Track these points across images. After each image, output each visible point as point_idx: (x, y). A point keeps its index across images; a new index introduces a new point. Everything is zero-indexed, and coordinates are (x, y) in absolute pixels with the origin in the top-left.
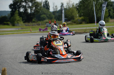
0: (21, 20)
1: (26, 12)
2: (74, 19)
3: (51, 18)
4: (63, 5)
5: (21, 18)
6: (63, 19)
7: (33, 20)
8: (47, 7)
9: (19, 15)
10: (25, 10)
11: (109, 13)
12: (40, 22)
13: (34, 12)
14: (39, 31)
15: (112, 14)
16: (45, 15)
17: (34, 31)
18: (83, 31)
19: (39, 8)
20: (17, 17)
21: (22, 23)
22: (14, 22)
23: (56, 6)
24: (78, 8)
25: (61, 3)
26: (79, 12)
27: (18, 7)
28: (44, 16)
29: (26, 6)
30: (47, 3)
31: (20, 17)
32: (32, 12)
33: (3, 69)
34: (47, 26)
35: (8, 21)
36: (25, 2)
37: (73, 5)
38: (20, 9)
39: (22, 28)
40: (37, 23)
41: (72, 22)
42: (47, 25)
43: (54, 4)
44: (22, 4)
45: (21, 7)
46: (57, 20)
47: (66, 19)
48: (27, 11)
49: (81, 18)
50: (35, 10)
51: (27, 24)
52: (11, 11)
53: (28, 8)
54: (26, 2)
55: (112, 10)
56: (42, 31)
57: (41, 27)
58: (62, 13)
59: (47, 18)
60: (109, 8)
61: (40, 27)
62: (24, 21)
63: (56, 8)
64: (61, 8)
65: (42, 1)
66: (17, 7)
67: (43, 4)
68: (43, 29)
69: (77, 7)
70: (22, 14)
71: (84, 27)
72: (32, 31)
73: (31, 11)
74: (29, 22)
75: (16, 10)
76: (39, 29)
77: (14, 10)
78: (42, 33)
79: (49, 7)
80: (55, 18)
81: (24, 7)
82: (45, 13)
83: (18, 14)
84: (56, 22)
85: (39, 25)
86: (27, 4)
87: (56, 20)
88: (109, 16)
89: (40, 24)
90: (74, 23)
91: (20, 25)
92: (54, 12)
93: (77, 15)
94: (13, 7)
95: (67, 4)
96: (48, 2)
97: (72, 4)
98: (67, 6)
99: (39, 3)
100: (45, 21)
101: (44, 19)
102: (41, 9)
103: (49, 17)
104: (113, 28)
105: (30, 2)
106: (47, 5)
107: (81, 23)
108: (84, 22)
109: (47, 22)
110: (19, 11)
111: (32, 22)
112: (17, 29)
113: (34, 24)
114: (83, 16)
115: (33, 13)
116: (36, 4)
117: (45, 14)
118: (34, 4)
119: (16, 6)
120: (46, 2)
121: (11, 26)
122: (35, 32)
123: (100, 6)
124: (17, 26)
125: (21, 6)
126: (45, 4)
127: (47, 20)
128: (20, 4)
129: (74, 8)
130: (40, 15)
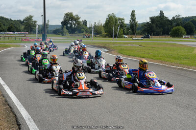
1: (71, 27)
2: (101, 34)
3: (87, 32)
5: (68, 31)
7: (76, 32)
12: (79, 34)
13: (77, 27)
15: (126, 32)
20: (65, 30)
21: (68, 34)
22: (63, 33)
23: (91, 24)
26: (105, 30)
27: (67, 24)
28: (83, 30)
32: (75, 27)
35: (60, 32)
37: (102, 25)
39: (67, 38)
49: (106, 34)
51: (71, 35)
52: (62, 26)
54: (72, 21)
59: (85, 31)
62: (70, 32)
63: (91, 26)
64: (94, 26)
70: (69, 28)
74: (73, 34)
81: (71, 23)
82: (84, 28)
85: (79, 36)
92: (90, 28)
93: (103, 31)
94: (63, 23)
95: (98, 23)
98: (98, 25)
99: (80, 22)
100: (83, 34)
101: (83, 32)
105: (75, 21)
106: (85, 23)
107: (105, 37)
110: (67, 26)
112: (64, 38)
113: (76, 35)
116: (78, 22)
120: (85, 20)
121: (61, 36)
124: (65, 36)
128: (68, 22)
130: (81, 29)
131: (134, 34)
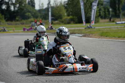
0: (3, 19)
2: (61, 18)
3: (36, 17)
4: (50, 2)
5: (3, 16)
6: (50, 18)
7: (17, 18)
8: (32, 4)
9: (1, 13)
10: (8, 7)
11: (100, 13)
12: (24, 21)
13: (18, 10)
14: (22, 31)
15: (103, 13)
16: (30, 14)
17: (18, 31)
18: (72, 32)
19: (23, 5)
21: (4, 21)
23: (42, 4)
24: (66, 7)
26: (67, 11)
28: (29, 15)
29: (8, 3)
34: (32, 26)
37: (61, 3)
40: (21, 22)
41: (60, 21)
42: (32, 24)
45: (4, 3)
46: (44, 19)
47: (53, 18)
48: (10, 8)
49: (69, 18)
50: (19, 7)
51: (9, 22)
53: (11, 4)
55: (103, 10)
56: (26, 30)
57: (25, 26)
58: (48, 11)
59: (32, 17)
60: (100, 7)
62: (7, 19)
63: (42, 6)
64: (48, 6)
67: (27, 1)
68: (28, 28)
69: (66, 6)
70: (5, 11)
71: (73, 28)
72: (15, 31)
73: (14, 9)
74: (12, 21)
76: (23, 29)
78: (27, 33)
79: (34, 4)
80: (41, 17)
82: (30, 10)
84: (41, 21)
85: (23, 24)
87: (42, 19)
88: (99, 16)
89: (25, 23)
90: (61, 23)
91: (2, 23)
92: (40, 11)
93: (65, 14)
95: (55, 1)
97: (60, 2)
98: (54, 4)
100: (30, 20)
101: (29, 18)
102: (25, 7)
103: (34, 15)
104: (103, 29)
106: (32, 2)
107: (69, 23)
108: (72, 22)
109: (32, 21)
110: (1, 8)
111: (15, 21)
113: (17, 22)
114: (71, 15)
115: (16, 10)
116: (20, 1)
117: (29, 12)
118: (17, 0)
122: (19, 32)
123: (90, 5)
125: (3, 2)
126: (30, 1)
127: (32, 19)
129: (62, 6)
130: (25, 13)
131: (117, 16)
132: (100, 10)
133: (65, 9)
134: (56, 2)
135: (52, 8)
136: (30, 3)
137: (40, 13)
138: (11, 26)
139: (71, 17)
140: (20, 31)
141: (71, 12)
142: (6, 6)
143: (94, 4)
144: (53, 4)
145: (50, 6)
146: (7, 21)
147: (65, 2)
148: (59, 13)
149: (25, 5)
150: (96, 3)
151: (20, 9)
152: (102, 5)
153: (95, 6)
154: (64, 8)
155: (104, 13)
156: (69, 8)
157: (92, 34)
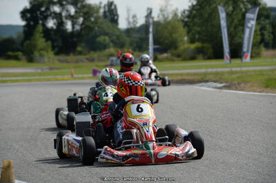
0: (50, 49)
1: (61, 28)
2: (176, 48)
4: (151, 12)
5: (49, 43)
6: (151, 47)
7: (79, 49)
8: (112, 16)
9: (44, 37)
10: (58, 23)
11: (262, 35)
12: (94, 55)
13: (81, 30)
14: (91, 75)
15: (269, 36)
16: (107, 38)
17: (80, 76)
18: (199, 78)
19: (93, 19)
20: (40, 41)
21: (51, 54)
22: (33, 53)
23: (134, 16)
24: (187, 22)
25: (148, 9)
26: (188, 32)
27: (42, 17)
28: (105, 40)
29: (60, 14)
30: (113, 7)
31: (46, 41)
32: (75, 29)
33: (6, 163)
34: (112, 65)
35: (18, 50)
36: (58, 5)
37: (176, 15)
38: (48, 20)
39: (51, 69)
40: (87, 56)
41: (173, 55)
42: (112, 61)
43: (128, 11)
44: (52, 10)
45: (50, 15)
46: (137, 50)
47: (157, 46)
48: (63, 26)
49: (193, 46)
50: (82, 24)
51: (62, 57)
52: (24, 26)
53: (66, 18)
54: (62, 5)
55: (269, 28)
57: (97, 66)
58: (147, 32)
59: (111, 44)
60: (262, 22)
61: (93, 66)
63: (134, 21)
64: (146, 22)
65: (101, 3)
66: (39, 15)
67: (102, 11)
69: (186, 19)
70: (52, 32)
71: (201, 68)
72: (75, 76)
73: (73, 27)
74: (67, 53)
75: (38, 23)
76: (91, 71)
77: (32, 23)
79: (116, 18)
80: (131, 45)
81: (58, 16)
82: (107, 31)
83: (42, 35)
84: (132, 54)
85: (92, 60)
86: (63, 8)
87: (135, 50)
88: (261, 42)
89: (96, 58)
90: (176, 58)
91: (46, 59)
92: (129, 31)
93: (183, 37)
94: (29, 15)
95: (161, 11)
96: (115, 6)
97: (173, 11)
98: (161, 17)
99: (93, 8)
100: (107, 51)
101: (105, 47)
102: (96, 23)
103: (117, 41)
104: (270, 70)
105: (72, 4)
106: (111, 14)
107: (193, 58)
108: (201, 56)
109: (112, 55)
110: (44, 25)
111: (74, 55)
112: (39, 71)
113: (80, 57)
114: (199, 40)
115: (77, 31)
116: (85, 10)
117: (106, 34)
118: (80, 9)
119: (38, 13)
120: (111, 4)
121: (24, 62)
122: (83, 78)
123: (240, 17)
124: (38, 62)
125: (49, 13)
126: (107, 9)
127: (112, 50)
128: (48, 9)
129: (178, 21)
130: (96, 36)
132: (263, 29)
133: (184, 27)
134: (165, 13)
135: (157, 24)
136: (108, 14)
137: (129, 36)
138: (65, 65)
139: (197, 44)
140: (86, 76)
141: (199, 33)
142: (55, 21)
143: (249, 15)
144: (158, 17)
145: (151, 21)
146: (56, 54)
147: (184, 12)
148: (171, 35)
149: (97, 18)
150: (253, 13)
151: (86, 27)
152: (267, 17)
153: (253, 19)
154: (181, 25)
155: (272, 37)
156: (194, 25)
157: (246, 82)
